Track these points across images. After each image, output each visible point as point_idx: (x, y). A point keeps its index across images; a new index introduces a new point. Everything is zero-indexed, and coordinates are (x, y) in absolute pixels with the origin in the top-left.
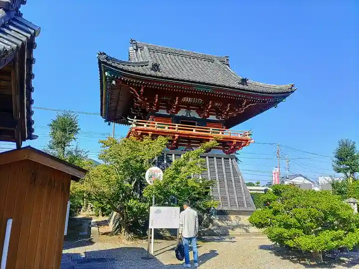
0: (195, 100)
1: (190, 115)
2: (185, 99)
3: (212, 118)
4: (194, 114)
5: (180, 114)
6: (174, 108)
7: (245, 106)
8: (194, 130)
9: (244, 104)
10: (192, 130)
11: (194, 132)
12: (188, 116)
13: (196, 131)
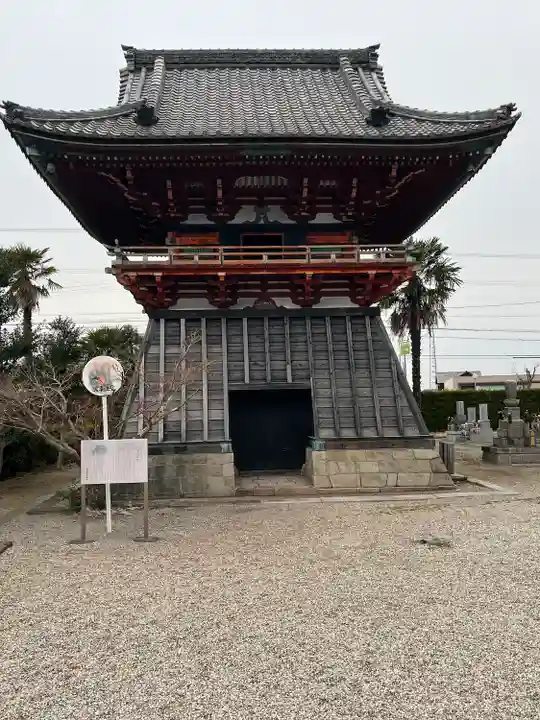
0: (269, 181)
1: (266, 218)
2: (243, 182)
3: (324, 218)
4: (276, 215)
5: (239, 219)
6: (220, 207)
7: (399, 178)
8: (265, 256)
9: (394, 173)
10: (261, 257)
11: (265, 260)
12: (262, 222)
13: (270, 257)
